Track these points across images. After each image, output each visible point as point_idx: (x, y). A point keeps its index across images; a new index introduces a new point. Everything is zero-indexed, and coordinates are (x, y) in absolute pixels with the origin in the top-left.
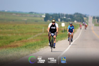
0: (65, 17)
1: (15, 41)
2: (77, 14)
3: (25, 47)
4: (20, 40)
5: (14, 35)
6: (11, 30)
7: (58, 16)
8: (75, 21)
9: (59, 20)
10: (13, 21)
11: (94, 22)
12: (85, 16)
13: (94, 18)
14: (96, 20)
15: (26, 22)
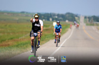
0: (56, 17)
1: (7, 41)
2: (68, 13)
3: (17, 46)
4: (12, 39)
5: (6, 34)
6: (3, 29)
7: (49, 15)
8: (67, 21)
9: (51, 19)
10: (5, 20)
11: (85, 22)
12: (77, 16)
13: (85, 17)
14: (88, 19)
15: (18, 22)
